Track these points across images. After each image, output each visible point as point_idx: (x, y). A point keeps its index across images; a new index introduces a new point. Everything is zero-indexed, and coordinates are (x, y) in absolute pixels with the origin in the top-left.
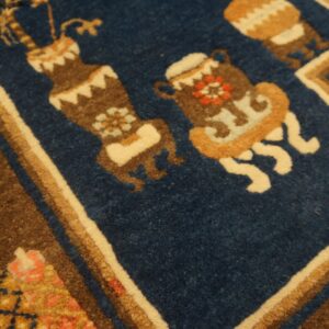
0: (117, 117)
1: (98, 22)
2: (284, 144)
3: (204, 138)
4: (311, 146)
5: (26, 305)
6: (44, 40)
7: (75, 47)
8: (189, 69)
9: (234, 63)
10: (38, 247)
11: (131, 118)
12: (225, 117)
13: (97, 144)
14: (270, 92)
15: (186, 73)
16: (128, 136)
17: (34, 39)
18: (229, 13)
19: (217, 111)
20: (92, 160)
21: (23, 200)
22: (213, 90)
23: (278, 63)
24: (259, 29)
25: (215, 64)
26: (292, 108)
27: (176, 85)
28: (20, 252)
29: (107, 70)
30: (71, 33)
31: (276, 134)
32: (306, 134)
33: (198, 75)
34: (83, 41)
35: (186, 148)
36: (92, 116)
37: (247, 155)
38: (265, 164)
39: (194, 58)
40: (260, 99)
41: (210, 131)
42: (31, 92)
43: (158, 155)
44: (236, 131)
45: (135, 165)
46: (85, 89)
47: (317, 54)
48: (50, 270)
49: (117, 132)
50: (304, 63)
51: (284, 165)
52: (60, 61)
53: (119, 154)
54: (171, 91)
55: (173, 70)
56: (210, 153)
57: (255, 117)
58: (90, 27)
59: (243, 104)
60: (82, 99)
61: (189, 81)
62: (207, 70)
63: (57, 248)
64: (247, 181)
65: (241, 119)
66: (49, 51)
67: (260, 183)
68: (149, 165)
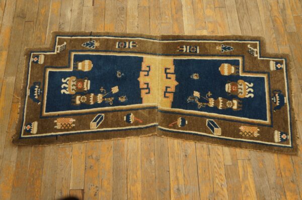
0: (229, 103)
1: (209, 92)
2: (249, 87)
3: (241, 96)
4: (252, 85)
5: (248, 132)
6: (208, 102)
7: (212, 99)
8: (228, 87)
9: (232, 81)
10: (241, 125)
11: (230, 102)
12: (240, 90)
13: (231, 109)
14: (240, 82)
15: (228, 89)
16: (233, 104)
17: (206, 103)
18: (222, 74)
19: (238, 91)
20: (233, 111)
21: (233, 123)
22: (234, 88)
23: (237, 76)
24: (229, 72)
25: (229, 84)
26: (245, 81)
27: (229, 92)
28: (240, 128)
29: (220, 98)
30: (209, 97)
31: (247, 87)
32: (250, 84)
33: (230, 88)
34: (211, 97)
35: (240, 99)
36: (226, 106)
37: (247, 93)
38: (250, 92)
39: (227, 86)
40: (240, 84)
41: (240, 94)
42: (215, 109)
43: (239, 103)
44: (243, 91)
45: (238, 107)
46: (221, 103)
47: (239, 69)
48: (245, 126)
49: (232, 105)
50: (239, 72)
51: (252, 91)
52: (213, 103)
53: (235, 107)
54: (229, 93)
55: (227, 90)
56: (243, 97)
57: (242, 87)
58: (209, 94)
59: (239, 87)
60: (222, 105)
61: (230, 90)
62: (230, 86)
63: (243, 124)
64: (250, 97)
65: (241, 89)
66: (210, 103)
67: (252, 95)
68: (240, 105)
